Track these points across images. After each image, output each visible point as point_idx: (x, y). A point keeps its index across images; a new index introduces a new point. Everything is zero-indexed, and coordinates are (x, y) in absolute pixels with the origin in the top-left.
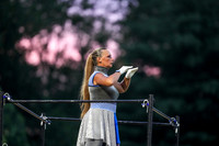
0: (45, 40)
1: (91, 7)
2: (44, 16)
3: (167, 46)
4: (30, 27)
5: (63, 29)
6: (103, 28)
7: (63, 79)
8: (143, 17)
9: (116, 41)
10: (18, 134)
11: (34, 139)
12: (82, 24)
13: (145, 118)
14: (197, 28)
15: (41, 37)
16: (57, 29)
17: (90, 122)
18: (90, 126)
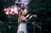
0: (10, 9)
1: (21, 1)
2: (10, 3)
3: (38, 10)
4: (6, 6)
5: (14, 6)
6: (23, 6)
7: (14, 18)
8: (33, 3)
9: (27, 9)
10: (4, 30)
11: (7, 31)
12: (19, 5)
13: (33, 26)
14: (45, 6)
15: (9, 8)
16: (13, 6)
17: (20, 27)
18: (20, 28)
